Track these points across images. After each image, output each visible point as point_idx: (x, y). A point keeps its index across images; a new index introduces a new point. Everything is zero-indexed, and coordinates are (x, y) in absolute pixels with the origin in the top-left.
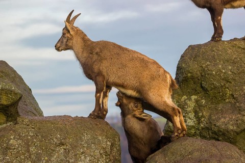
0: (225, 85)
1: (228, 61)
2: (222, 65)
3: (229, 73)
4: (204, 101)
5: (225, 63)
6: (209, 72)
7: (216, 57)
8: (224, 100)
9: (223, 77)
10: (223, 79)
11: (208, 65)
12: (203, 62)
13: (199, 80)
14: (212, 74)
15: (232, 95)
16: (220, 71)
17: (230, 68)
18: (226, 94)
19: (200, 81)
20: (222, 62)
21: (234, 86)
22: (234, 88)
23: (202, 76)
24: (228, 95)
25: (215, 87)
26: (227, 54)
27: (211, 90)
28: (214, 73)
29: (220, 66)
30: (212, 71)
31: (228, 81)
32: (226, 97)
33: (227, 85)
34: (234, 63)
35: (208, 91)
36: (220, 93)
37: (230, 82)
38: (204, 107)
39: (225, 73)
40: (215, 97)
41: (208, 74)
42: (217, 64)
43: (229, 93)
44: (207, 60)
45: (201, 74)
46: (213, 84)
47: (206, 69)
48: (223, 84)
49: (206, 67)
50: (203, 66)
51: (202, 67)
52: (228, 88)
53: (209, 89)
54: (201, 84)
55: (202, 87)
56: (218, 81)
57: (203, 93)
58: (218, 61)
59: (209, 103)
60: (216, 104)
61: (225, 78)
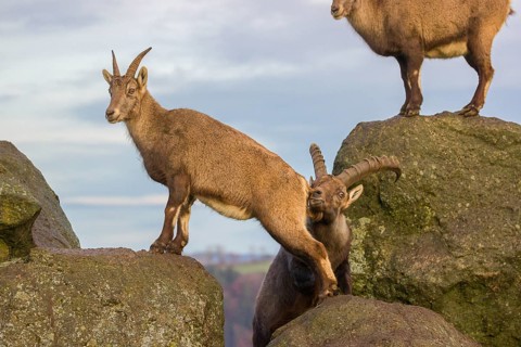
0: (423, 199)
1: (430, 155)
2: (419, 162)
3: (432, 176)
4: (382, 229)
5: (424, 158)
7: (408, 146)
8: (421, 227)
9: (419, 184)
10: (420, 188)
13: (374, 187)
15: (437, 219)
16: (415, 172)
17: (434, 167)
18: (425, 217)
19: (377, 191)
20: (419, 157)
21: (440, 201)
22: (440, 206)
23: (381, 181)
24: (428, 217)
25: (405, 203)
26: (430, 141)
27: (397, 208)
28: (404, 175)
29: (416, 164)
31: (429, 193)
32: (424, 221)
33: (427, 200)
34: (442, 158)
35: (392, 210)
36: (413, 213)
37: (433, 195)
38: (383, 239)
39: (424, 177)
40: (404, 220)
42: (409, 160)
43: (430, 214)
44: (391, 151)
45: (379, 177)
46: (401, 196)
48: (419, 198)
52: (428, 205)
53: (393, 206)
54: (379, 196)
55: (380, 202)
56: (411, 191)
57: (381, 214)
58: (412, 154)
59: (393, 233)
60: (406, 234)
61: (424, 186)
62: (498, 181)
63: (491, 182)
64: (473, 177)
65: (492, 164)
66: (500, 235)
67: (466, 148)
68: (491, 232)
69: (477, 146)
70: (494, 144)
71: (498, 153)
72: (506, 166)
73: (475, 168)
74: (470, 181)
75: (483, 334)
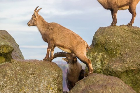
0: (117, 48)
1: (119, 36)
3: (119, 42)
4: (106, 56)
6: (109, 41)
7: (113, 34)
8: (116, 56)
9: (116, 44)
11: (109, 38)
12: (106, 36)
13: (104, 45)
14: (110, 42)
15: (120, 53)
16: (115, 41)
17: (120, 40)
20: (116, 37)
21: (121, 49)
22: (121, 50)
24: (118, 53)
25: (112, 49)
26: (119, 32)
27: (110, 50)
28: (111, 42)
29: (115, 38)
33: (118, 48)
34: (122, 37)
36: (114, 52)
37: (119, 47)
38: (106, 59)
39: (117, 42)
40: (111, 54)
41: (109, 42)
42: (113, 37)
43: (118, 52)
44: (108, 35)
45: (105, 42)
46: (111, 47)
47: (108, 40)
48: (116, 48)
50: (106, 38)
51: (105, 38)
52: (118, 50)
53: (109, 50)
54: (105, 47)
55: (105, 49)
56: (113, 46)
57: (105, 52)
58: (114, 36)
59: (108, 57)
60: (112, 57)
61: (117, 44)
62: (137, 44)
63: (135, 44)
64: (130, 42)
65: (135, 39)
66: (137, 58)
67: (128, 35)
68: (135, 57)
69: (132, 34)
70: (136, 34)
71: (137, 36)
72: (139, 40)
73: (131, 40)
74: (130, 43)
75: (132, 85)
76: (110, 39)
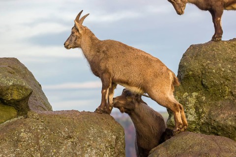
0: (224, 82)
1: (227, 60)
2: (222, 64)
3: (228, 71)
4: (204, 98)
5: (224, 62)
6: (209, 70)
7: (216, 56)
8: (224, 97)
9: (222, 75)
10: (222, 77)
11: (208, 64)
12: (203, 61)
13: (199, 77)
14: (211, 72)
15: (231, 93)
16: (220, 69)
17: (229, 66)
18: (225, 92)
19: (201, 79)
20: (222, 61)
21: (232, 83)
22: (233, 86)
23: (203, 74)
24: (227, 92)
25: (215, 85)
26: (227, 53)
27: (211, 87)
28: (214, 71)
29: (220, 65)
30: (212, 69)
31: (227, 79)
32: (225, 94)
33: (226, 83)
34: (233, 62)
35: (208, 88)
36: (219, 90)
37: (229, 80)
38: (205, 103)
39: (224, 71)
40: (215, 94)
41: (208, 72)
42: (217, 63)
43: (228, 90)
44: (207, 59)
45: (202, 72)
46: (213, 81)
47: (206, 67)
48: (222, 82)
49: (207, 65)
50: (204, 64)
51: (202, 65)
52: (227, 85)
53: (209, 86)
54: (202, 82)
55: (202, 84)
56: (218, 79)
57: (203, 90)
58: (218, 60)
59: (209, 100)
60: (216, 101)
61: (225, 76)
76: (210, 66)
